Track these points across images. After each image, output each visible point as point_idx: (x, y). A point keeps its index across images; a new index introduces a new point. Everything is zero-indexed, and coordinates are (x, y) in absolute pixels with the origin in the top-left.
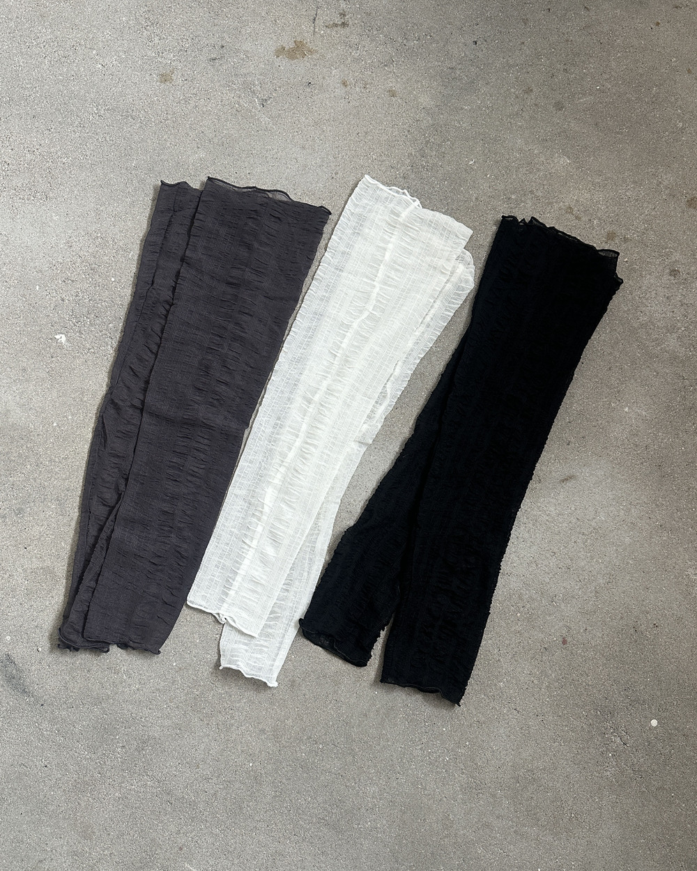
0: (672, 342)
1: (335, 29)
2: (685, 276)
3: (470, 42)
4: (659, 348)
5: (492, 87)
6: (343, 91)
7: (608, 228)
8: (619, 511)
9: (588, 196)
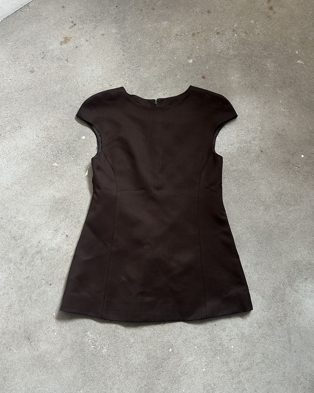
0: (231, 52)
1: (73, 27)
2: (222, 32)
3: (115, 7)
4: (229, 56)
5: (130, 15)
6: (88, 43)
7: (191, 33)
8: (250, 106)
9: (179, 28)
